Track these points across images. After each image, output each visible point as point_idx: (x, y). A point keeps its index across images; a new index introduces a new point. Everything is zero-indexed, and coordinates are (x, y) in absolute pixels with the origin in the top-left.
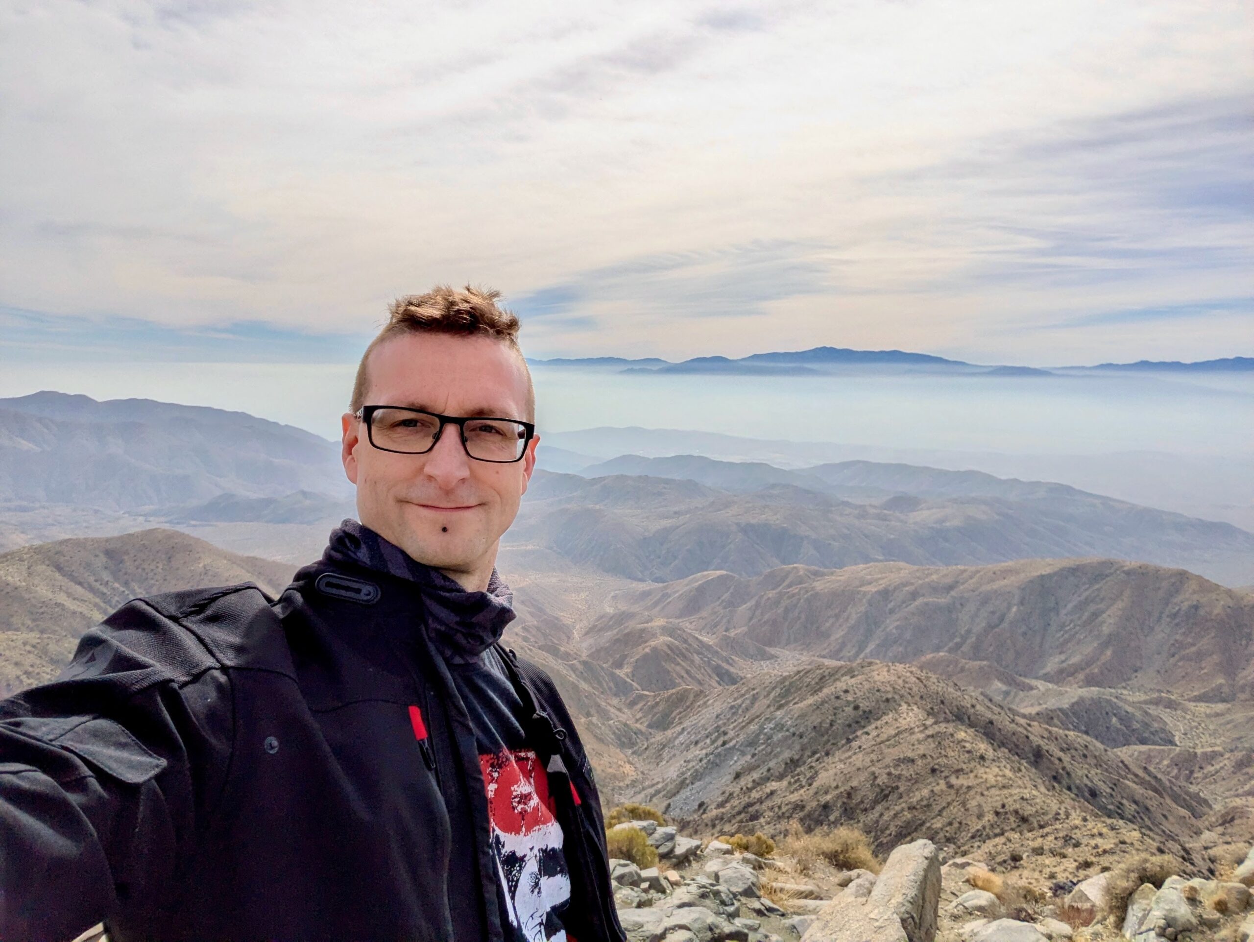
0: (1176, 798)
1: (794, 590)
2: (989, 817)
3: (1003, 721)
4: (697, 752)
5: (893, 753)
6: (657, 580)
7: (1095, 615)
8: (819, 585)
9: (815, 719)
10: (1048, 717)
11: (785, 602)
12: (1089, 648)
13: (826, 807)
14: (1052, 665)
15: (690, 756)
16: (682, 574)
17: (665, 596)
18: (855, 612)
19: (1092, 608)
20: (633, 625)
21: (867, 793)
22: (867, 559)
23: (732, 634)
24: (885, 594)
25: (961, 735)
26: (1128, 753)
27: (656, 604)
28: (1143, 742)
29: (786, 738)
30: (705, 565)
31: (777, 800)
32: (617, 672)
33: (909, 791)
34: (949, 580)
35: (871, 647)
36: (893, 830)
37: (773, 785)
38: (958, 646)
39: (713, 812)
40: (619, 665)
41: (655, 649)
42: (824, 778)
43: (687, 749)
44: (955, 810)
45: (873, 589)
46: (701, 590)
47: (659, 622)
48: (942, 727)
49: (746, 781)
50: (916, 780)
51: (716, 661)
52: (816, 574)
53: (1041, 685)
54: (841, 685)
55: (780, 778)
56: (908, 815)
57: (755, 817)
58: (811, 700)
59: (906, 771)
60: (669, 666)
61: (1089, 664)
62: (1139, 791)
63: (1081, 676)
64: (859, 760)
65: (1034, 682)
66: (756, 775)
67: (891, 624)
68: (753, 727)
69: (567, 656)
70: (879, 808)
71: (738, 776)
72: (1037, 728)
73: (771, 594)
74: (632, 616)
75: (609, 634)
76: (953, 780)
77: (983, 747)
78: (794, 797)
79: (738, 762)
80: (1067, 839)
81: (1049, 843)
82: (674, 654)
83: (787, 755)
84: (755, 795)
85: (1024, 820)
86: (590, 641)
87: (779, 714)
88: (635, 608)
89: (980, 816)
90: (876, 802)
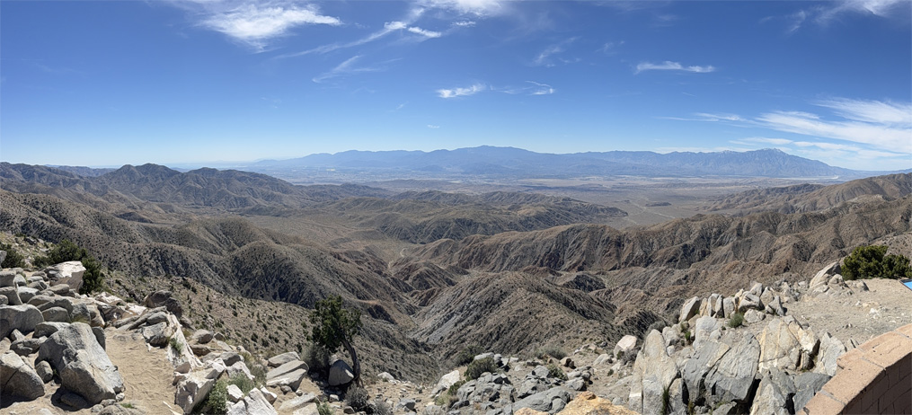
0: (607, 307)
1: (476, 245)
2: (550, 328)
3: (553, 290)
4: (438, 315)
5: (515, 308)
6: (422, 243)
7: (580, 244)
8: (485, 242)
9: (485, 298)
10: (567, 285)
11: (472, 250)
12: (578, 257)
13: (491, 334)
14: (567, 265)
15: (436, 317)
16: (432, 240)
17: (425, 250)
18: (499, 252)
19: (579, 242)
20: (412, 262)
21: (507, 325)
22: (503, 231)
23: (452, 264)
24: (510, 244)
25: (539, 297)
26: (592, 294)
27: (422, 253)
28: (597, 289)
29: (475, 307)
30: (440, 237)
31: (472, 333)
32: (406, 282)
33: (522, 322)
34: (532, 237)
35: (506, 265)
36: (516, 339)
37: (470, 327)
38: (536, 262)
39: (446, 340)
40: (407, 279)
41: (421, 272)
42: (490, 322)
43: (435, 314)
44: (539, 327)
45: (504, 242)
46: (439, 246)
47: (423, 261)
48: (532, 295)
49: (460, 326)
50: (524, 317)
51: (446, 276)
52: (484, 238)
53: (565, 273)
54: (495, 283)
55: (473, 324)
56: (521, 333)
57: (463, 341)
58: (484, 290)
59: (520, 314)
60: (427, 279)
61: (579, 262)
62: (597, 307)
63: (576, 268)
64: (504, 313)
65: (562, 273)
66: (463, 323)
67: (512, 256)
68: (462, 303)
69: (386, 275)
70: (511, 331)
71: (456, 325)
72: (564, 290)
73: (468, 247)
74: (412, 259)
75: (403, 266)
76: (537, 316)
77: (547, 301)
78: (478, 332)
79: (456, 318)
80: (577, 331)
81: (572, 334)
82: (429, 274)
83: (475, 313)
84: (463, 332)
85: (562, 327)
86: (394, 269)
87: (472, 297)
88: (413, 255)
89: (547, 329)
90: (510, 329)
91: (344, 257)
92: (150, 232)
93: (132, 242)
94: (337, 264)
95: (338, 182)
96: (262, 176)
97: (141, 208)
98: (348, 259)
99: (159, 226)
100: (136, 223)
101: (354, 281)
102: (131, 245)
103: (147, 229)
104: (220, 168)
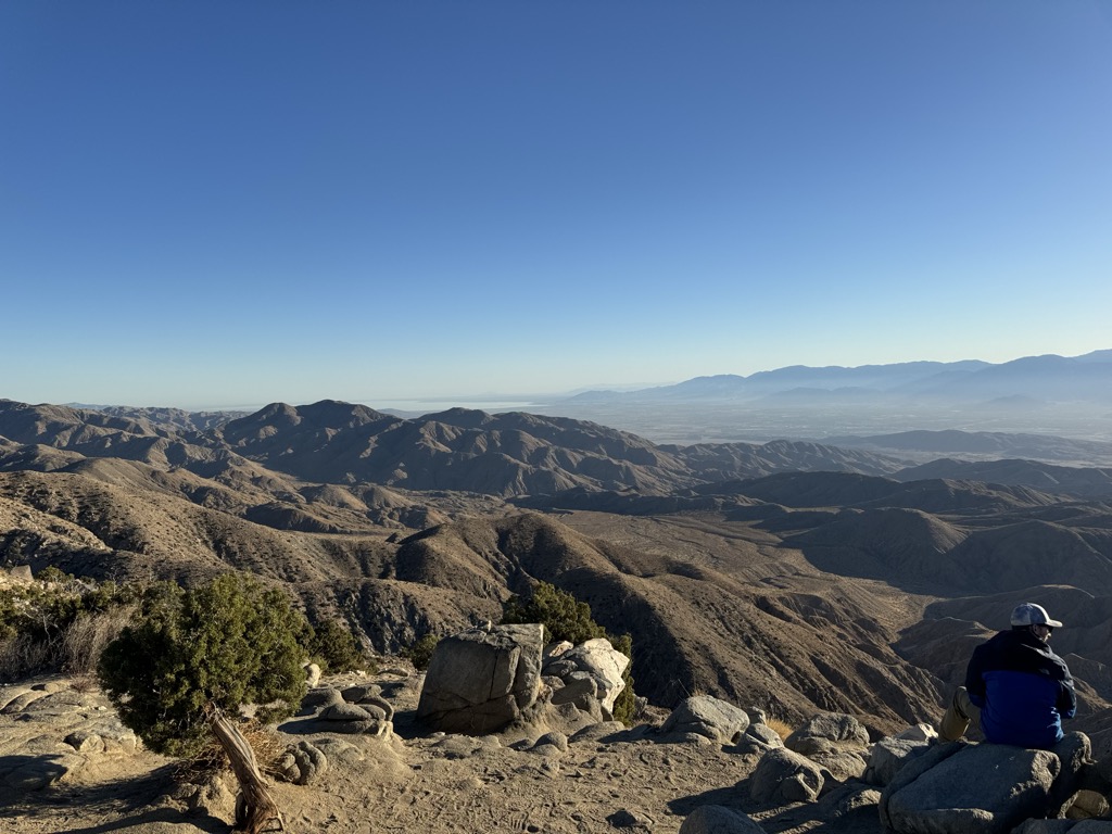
91: (781, 607)
92: (334, 552)
93: (291, 579)
94: (766, 622)
95: (759, 439)
96: (585, 425)
97: (309, 501)
98: (788, 612)
99: (355, 539)
100: (300, 536)
101: (807, 664)
102: (291, 585)
103: (326, 545)
104: (491, 407)
